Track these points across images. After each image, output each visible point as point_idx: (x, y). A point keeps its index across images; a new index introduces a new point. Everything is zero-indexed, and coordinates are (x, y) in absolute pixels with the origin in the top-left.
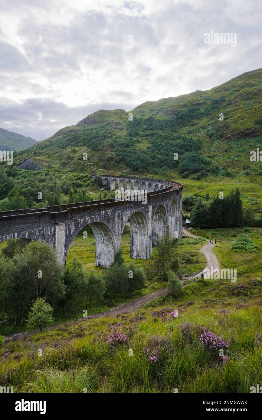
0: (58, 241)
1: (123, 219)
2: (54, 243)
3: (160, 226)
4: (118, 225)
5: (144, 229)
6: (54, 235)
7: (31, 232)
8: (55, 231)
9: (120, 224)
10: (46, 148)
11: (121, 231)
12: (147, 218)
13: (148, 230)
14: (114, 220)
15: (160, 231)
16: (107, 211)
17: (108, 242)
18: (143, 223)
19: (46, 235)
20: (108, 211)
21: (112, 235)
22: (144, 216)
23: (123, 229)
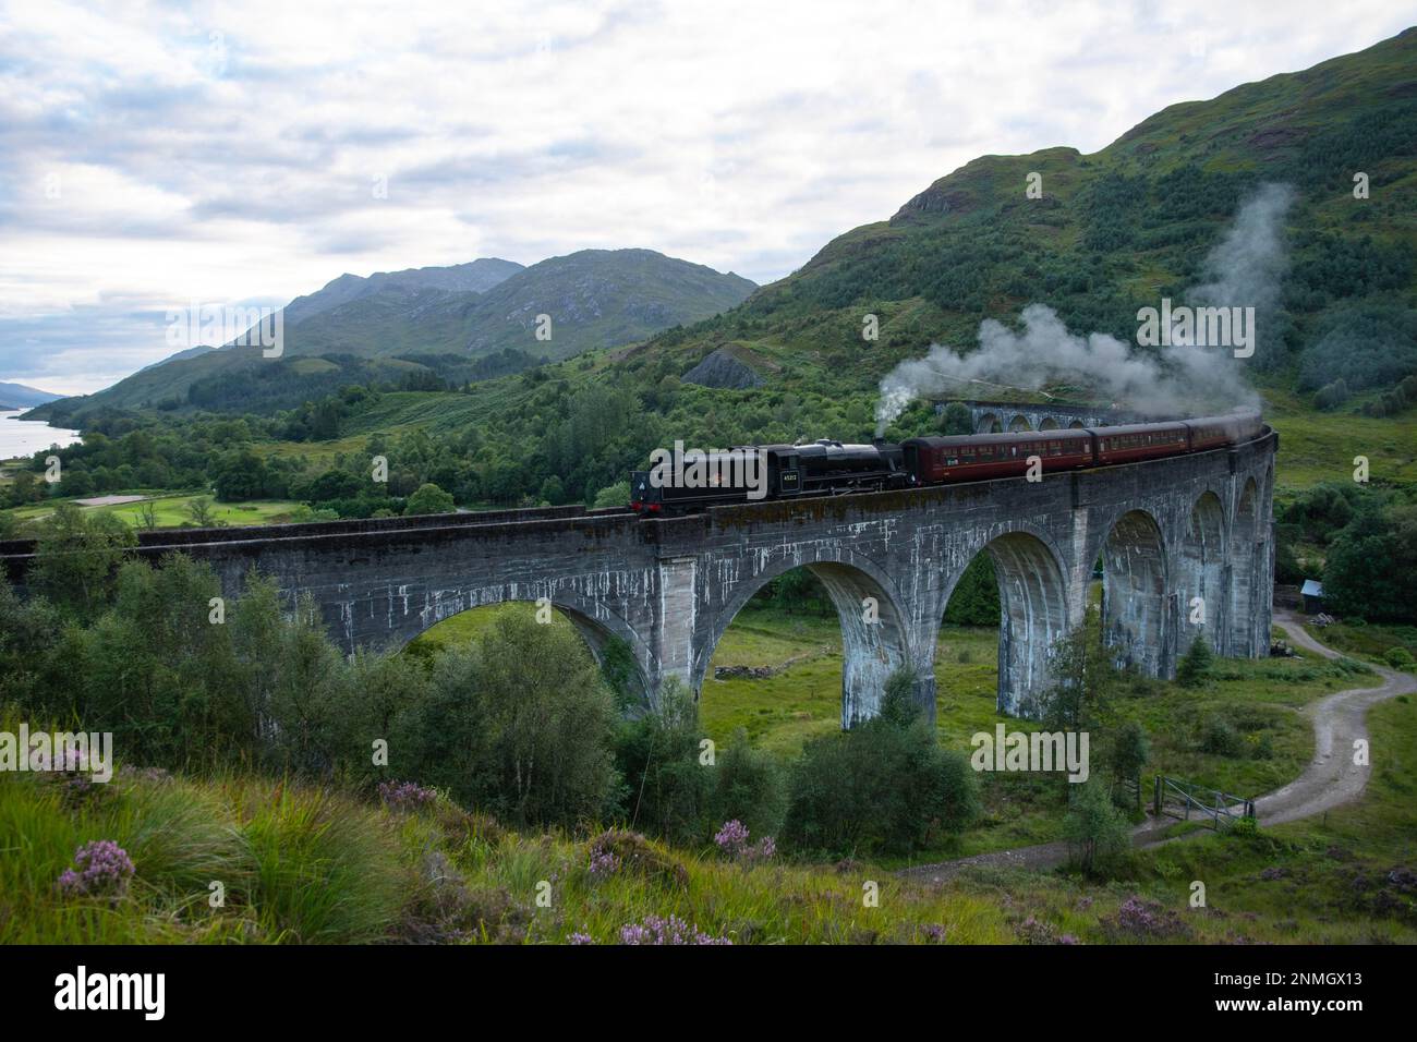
0: (669, 623)
1: (945, 556)
2: (655, 628)
3: (1140, 598)
4: (924, 581)
5: (1053, 605)
6: (654, 598)
7: (568, 582)
8: (658, 585)
9: (932, 577)
10: (781, 309)
11: (939, 602)
12: (1061, 560)
13: (1066, 605)
14: (903, 558)
15: (1139, 616)
16: (874, 523)
17: (886, 643)
18: (1047, 579)
19: (623, 596)
20: (877, 525)
21: (898, 617)
22: (1048, 549)
23: (948, 596)
